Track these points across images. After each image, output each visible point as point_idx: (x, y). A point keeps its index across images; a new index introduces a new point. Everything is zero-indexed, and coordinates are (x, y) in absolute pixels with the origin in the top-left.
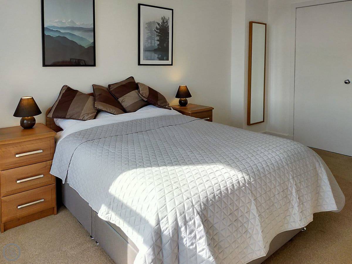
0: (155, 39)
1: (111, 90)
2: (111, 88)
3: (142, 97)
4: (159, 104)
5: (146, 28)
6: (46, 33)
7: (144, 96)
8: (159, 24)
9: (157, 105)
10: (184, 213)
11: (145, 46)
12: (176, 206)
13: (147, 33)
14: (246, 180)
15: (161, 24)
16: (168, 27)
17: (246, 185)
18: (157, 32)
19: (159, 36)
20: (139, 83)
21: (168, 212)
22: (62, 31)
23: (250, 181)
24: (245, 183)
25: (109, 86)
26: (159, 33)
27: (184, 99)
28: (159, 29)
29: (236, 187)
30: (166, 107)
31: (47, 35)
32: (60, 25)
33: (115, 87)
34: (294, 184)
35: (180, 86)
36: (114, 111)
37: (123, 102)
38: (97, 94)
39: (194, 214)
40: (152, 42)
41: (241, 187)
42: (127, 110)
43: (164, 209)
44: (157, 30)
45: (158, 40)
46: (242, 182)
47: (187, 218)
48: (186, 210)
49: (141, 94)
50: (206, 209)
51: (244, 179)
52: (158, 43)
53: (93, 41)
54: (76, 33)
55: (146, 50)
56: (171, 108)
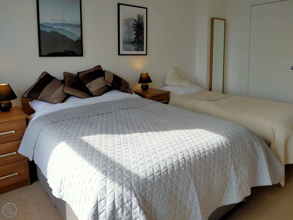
0: (132, 33)
1: (80, 77)
2: (80, 75)
3: (107, 83)
4: (122, 89)
5: (125, 24)
6: (42, 29)
7: (108, 82)
8: (135, 21)
9: (120, 90)
10: (122, 195)
11: (124, 39)
12: (115, 188)
13: (125, 28)
14: (186, 161)
15: (137, 20)
16: (143, 23)
17: (185, 166)
18: (134, 27)
19: (136, 30)
20: (105, 71)
21: (107, 195)
22: (55, 27)
23: (190, 161)
24: (185, 164)
25: (78, 73)
26: (135, 28)
27: (146, 84)
28: (136, 25)
29: (175, 168)
30: (128, 91)
31: (42, 30)
32: (52, 22)
33: (83, 75)
34: (232, 163)
35: (142, 73)
36: (81, 95)
37: (90, 87)
38: (67, 80)
39: (132, 196)
40: (129, 35)
41: (180, 168)
42: (94, 94)
43: (104, 191)
44: (133, 26)
45: (135, 34)
46: (182, 163)
47: (125, 200)
48: (124, 193)
49: (106, 81)
50: (144, 190)
51: (185, 160)
52: (135, 36)
53: (80, 35)
54: (67, 29)
55: (125, 43)
56: (133, 92)
